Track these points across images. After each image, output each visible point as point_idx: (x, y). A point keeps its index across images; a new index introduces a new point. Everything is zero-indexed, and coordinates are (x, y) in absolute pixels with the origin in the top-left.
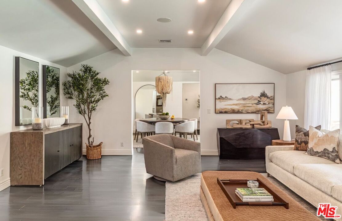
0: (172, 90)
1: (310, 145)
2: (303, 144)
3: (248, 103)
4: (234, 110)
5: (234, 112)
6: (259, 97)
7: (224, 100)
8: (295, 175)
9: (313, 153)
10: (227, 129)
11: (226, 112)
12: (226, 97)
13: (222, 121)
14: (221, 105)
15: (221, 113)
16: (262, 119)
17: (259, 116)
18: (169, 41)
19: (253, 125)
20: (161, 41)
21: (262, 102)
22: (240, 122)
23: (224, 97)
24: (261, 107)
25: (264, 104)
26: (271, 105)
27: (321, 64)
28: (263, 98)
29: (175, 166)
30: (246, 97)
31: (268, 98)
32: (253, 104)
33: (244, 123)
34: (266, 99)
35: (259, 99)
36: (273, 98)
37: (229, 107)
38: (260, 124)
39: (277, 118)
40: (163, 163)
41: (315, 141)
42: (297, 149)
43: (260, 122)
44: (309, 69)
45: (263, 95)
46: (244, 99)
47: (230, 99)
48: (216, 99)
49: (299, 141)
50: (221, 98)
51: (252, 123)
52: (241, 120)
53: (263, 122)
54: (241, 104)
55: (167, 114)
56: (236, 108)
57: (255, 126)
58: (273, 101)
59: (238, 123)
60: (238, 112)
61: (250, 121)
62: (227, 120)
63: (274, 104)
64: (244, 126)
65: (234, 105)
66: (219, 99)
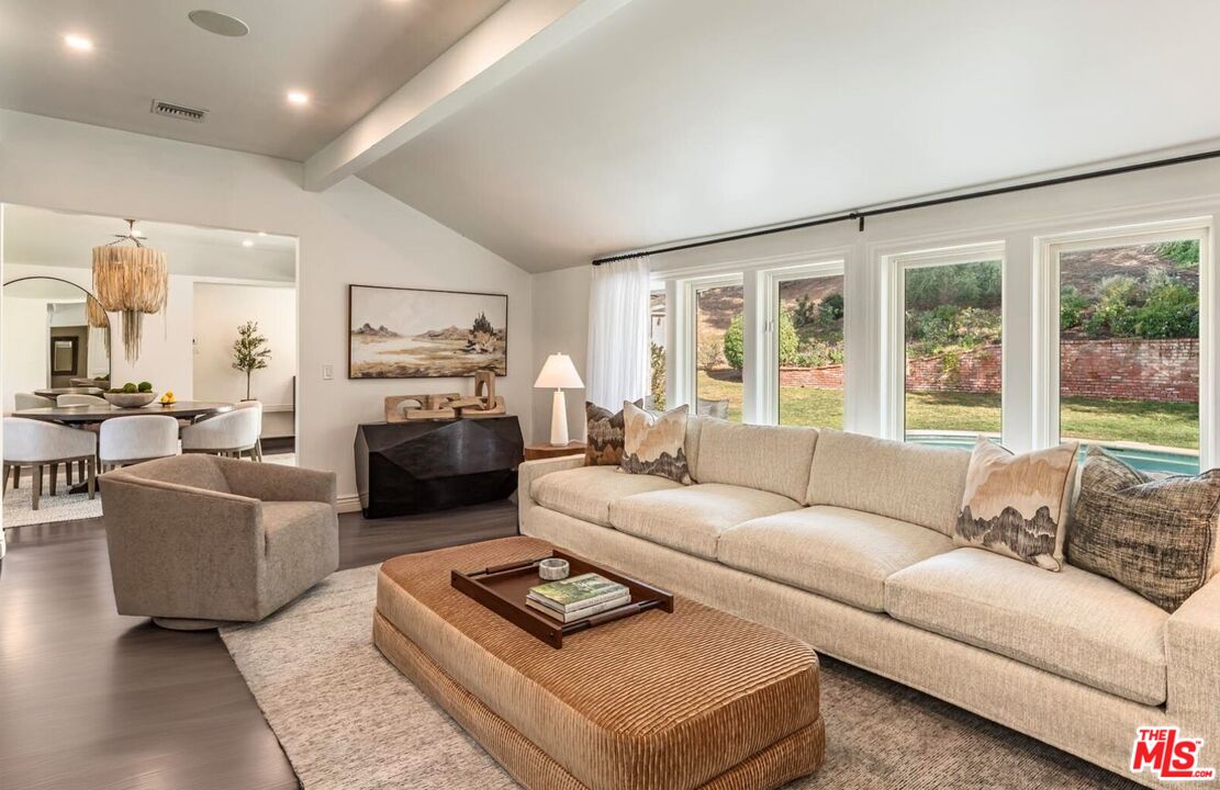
0: (165, 300)
1: (630, 449)
2: (609, 448)
3: (443, 346)
4: (404, 368)
5: (403, 373)
6: (472, 332)
7: (376, 338)
8: (614, 528)
9: (636, 467)
10: (389, 425)
11: (381, 376)
12: (382, 328)
13: (372, 403)
14: (366, 353)
15: (367, 376)
16: (479, 392)
17: (472, 383)
18: (197, 114)
19: (458, 410)
20: (162, 107)
21: (477, 347)
22: (426, 402)
23: (376, 327)
24: (476, 358)
25: (484, 351)
26: (499, 355)
27: (627, 254)
28: (480, 334)
29: (262, 565)
30: (438, 329)
31: (493, 334)
32: (454, 351)
33: (436, 406)
34: (487, 336)
35: (471, 337)
36: (503, 336)
37: (392, 360)
38: (477, 407)
39: (536, 386)
40: (211, 560)
41: (642, 436)
42: (593, 462)
43: (477, 401)
44: (597, 263)
45: (481, 326)
46: (433, 336)
47: (395, 335)
48: (350, 333)
49: (600, 440)
50: (367, 331)
51: (457, 404)
52: (427, 397)
53: (485, 401)
54: (424, 349)
55: (145, 387)
56: (410, 361)
57: (464, 411)
58: (503, 344)
59: (418, 405)
60: (418, 374)
61: (450, 400)
62: (387, 400)
63: (505, 352)
64: (435, 415)
65: (404, 352)
66: (361, 332)
